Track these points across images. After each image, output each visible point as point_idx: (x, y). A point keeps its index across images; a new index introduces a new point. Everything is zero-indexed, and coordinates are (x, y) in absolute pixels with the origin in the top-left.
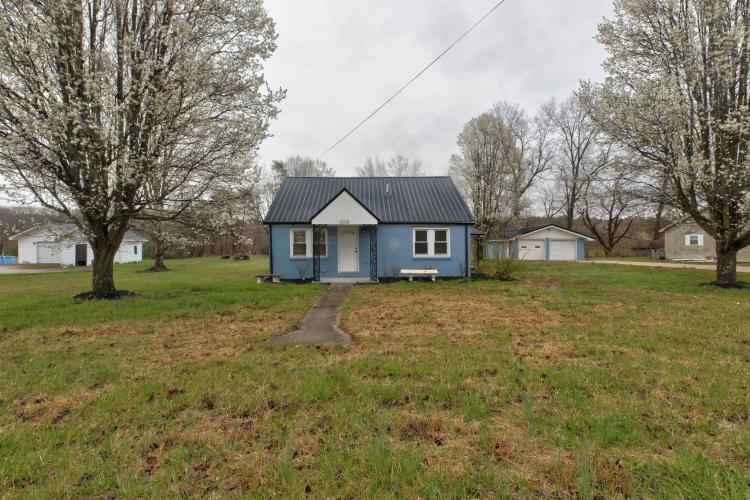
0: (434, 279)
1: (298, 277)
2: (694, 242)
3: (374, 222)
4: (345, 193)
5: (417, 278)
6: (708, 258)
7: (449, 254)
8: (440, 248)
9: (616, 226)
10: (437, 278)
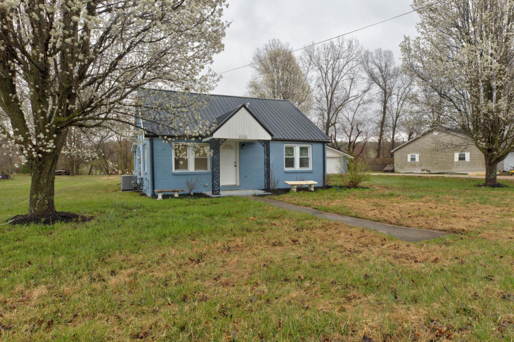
0: (313, 189)
1: (187, 191)
2: (413, 159)
3: (268, 137)
4: (243, 108)
5: (301, 189)
6: (423, 170)
7: (310, 168)
8: (304, 163)
9: (354, 147)
10: (315, 188)
